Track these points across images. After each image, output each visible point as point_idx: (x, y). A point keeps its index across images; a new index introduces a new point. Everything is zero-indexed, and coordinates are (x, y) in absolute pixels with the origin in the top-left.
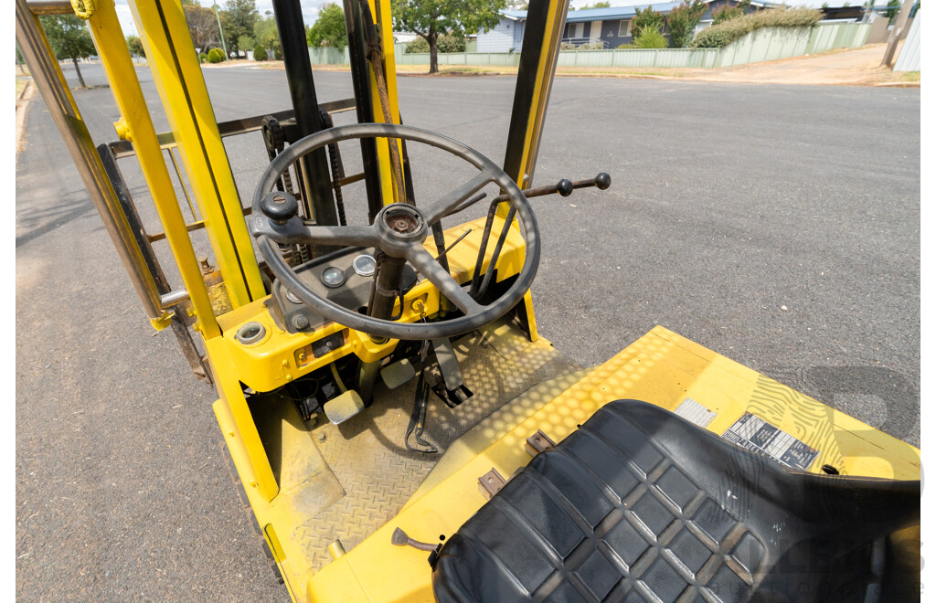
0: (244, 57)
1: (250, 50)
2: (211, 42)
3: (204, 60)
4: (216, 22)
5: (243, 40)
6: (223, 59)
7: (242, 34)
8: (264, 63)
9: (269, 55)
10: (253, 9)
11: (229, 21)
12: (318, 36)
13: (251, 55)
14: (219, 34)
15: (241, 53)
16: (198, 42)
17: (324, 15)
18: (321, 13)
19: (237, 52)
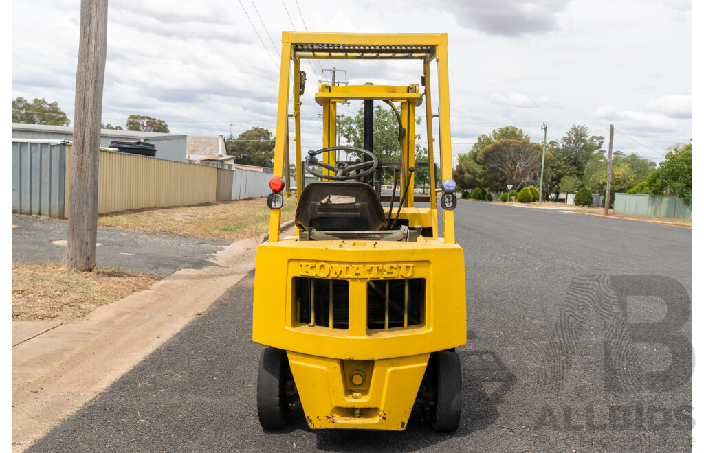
0: (563, 201)
1: (572, 193)
2: (528, 179)
3: (513, 198)
4: (541, 158)
5: (568, 181)
6: (535, 199)
7: (570, 175)
8: (586, 209)
9: (595, 199)
10: (599, 147)
11: (559, 159)
12: (659, 182)
13: (571, 198)
14: (540, 173)
15: (562, 196)
16: (514, 178)
17: (673, 157)
18: (669, 155)
19: (557, 194)
